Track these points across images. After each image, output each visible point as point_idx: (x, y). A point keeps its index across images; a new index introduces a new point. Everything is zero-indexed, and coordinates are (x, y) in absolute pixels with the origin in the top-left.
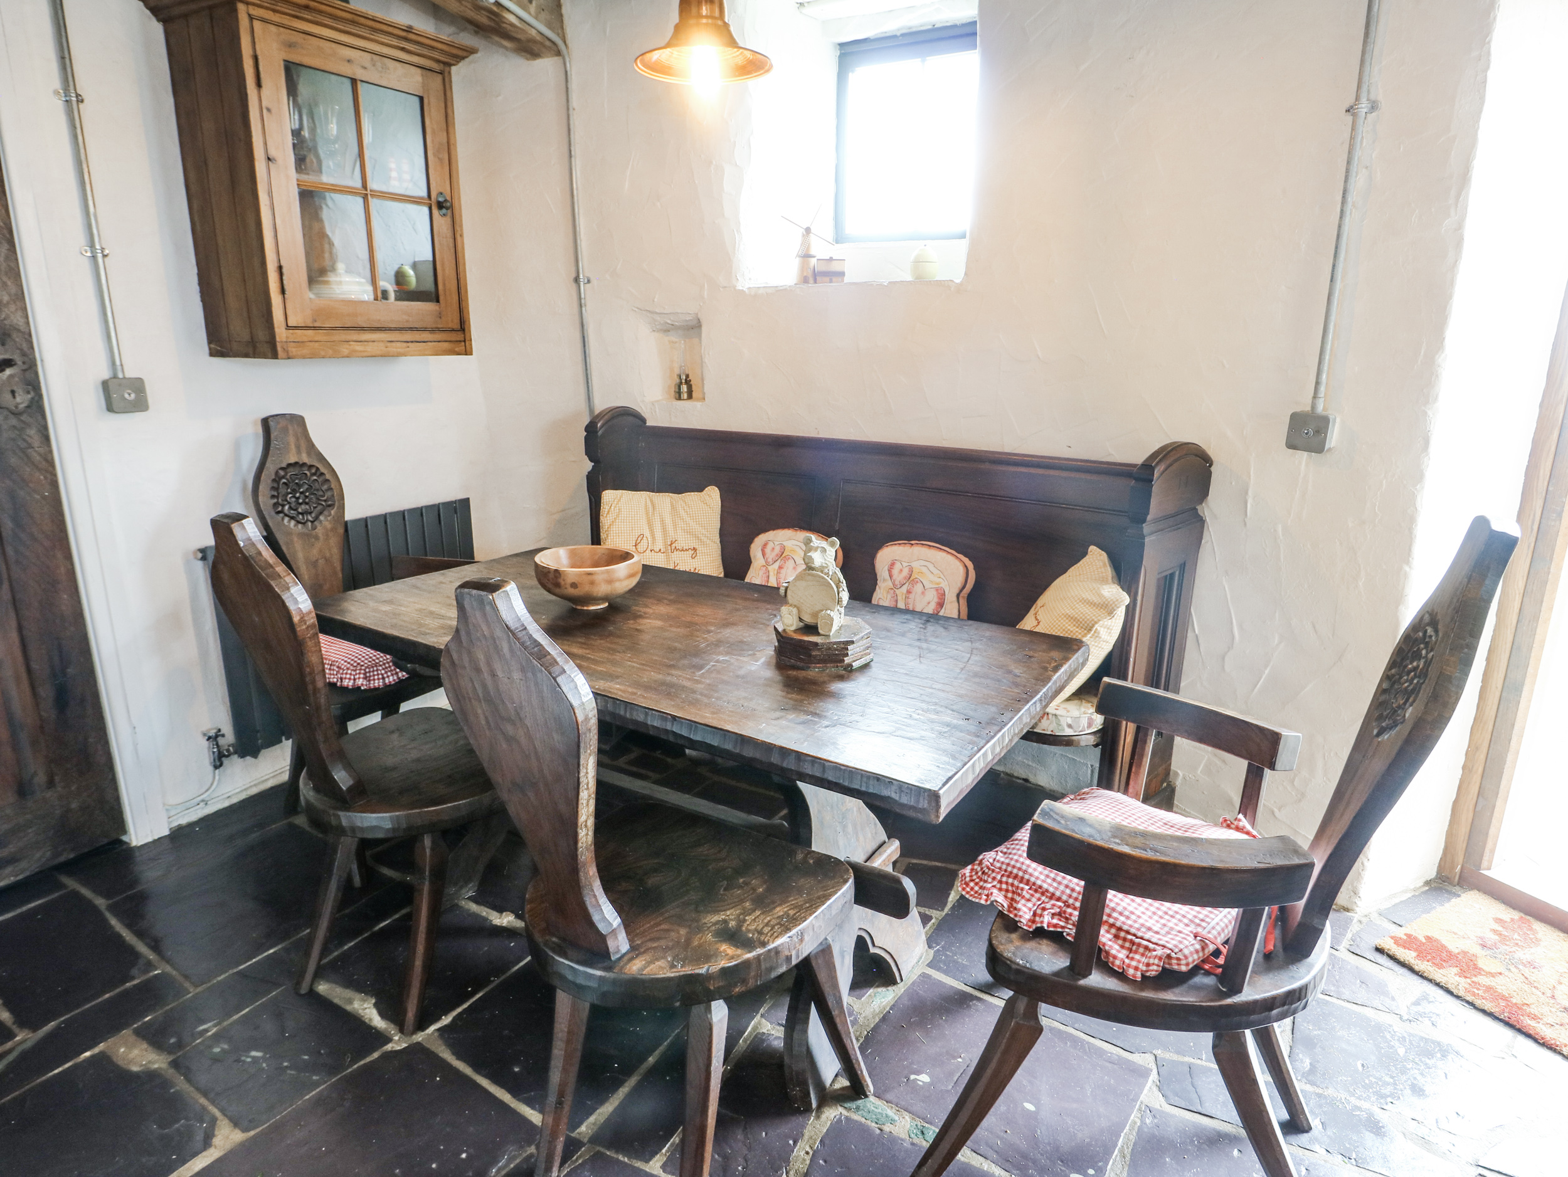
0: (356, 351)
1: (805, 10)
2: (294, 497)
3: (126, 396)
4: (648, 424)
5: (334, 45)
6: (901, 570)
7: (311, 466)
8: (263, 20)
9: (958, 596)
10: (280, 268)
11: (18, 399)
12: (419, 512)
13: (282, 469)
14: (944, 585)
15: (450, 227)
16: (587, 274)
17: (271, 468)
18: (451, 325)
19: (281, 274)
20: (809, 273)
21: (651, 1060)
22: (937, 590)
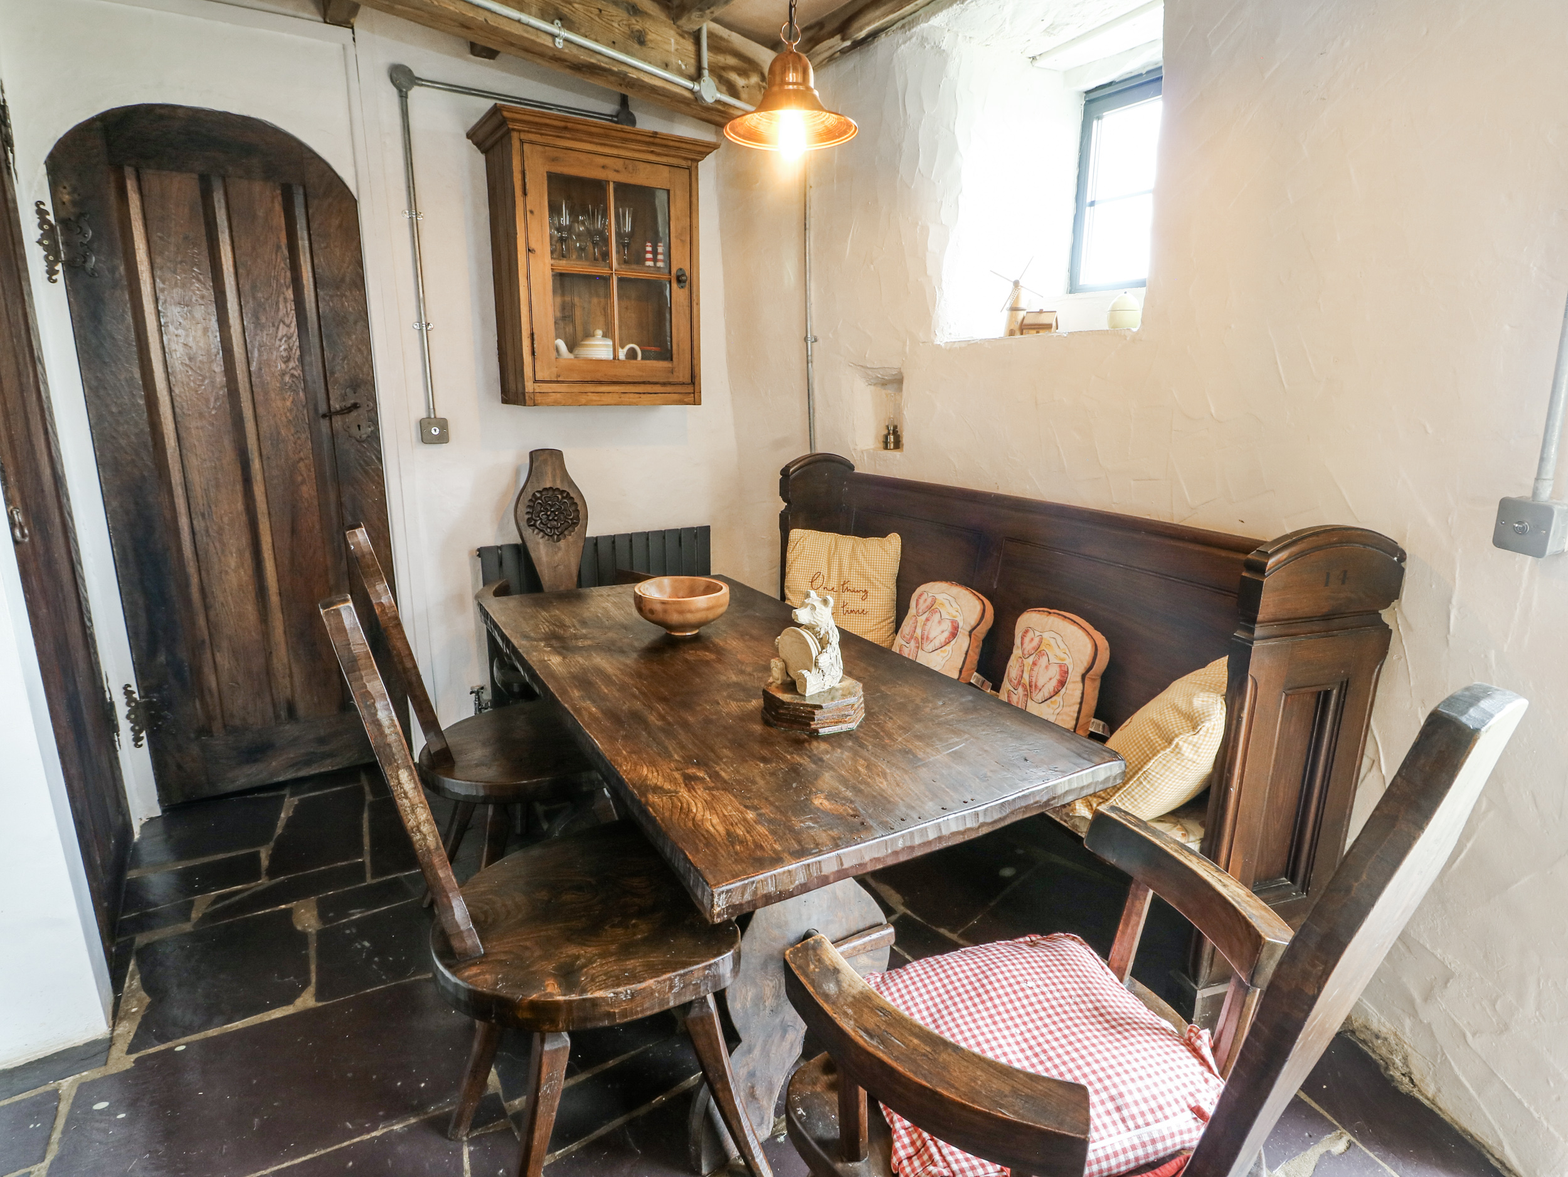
0: (592, 400)
1: (1037, 63)
2: (546, 514)
3: (433, 432)
4: (856, 471)
5: (590, 156)
6: (1032, 639)
7: (564, 491)
8: (532, 142)
9: (1083, 677)
10: (532, 335)
11: (362, 431)
12: (663, 535)
13: (538, 492)
14: (1068, 662)
15: (688, 297)
16: (815, 334)
17: (530, 491)
18: (681, 379)
19: (533, 340)
20: (1016, 327)
21: (611, 1063)
22: (1060, 666)
